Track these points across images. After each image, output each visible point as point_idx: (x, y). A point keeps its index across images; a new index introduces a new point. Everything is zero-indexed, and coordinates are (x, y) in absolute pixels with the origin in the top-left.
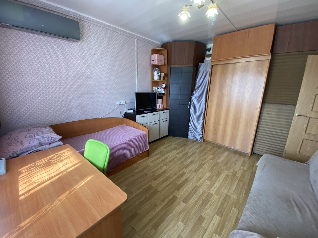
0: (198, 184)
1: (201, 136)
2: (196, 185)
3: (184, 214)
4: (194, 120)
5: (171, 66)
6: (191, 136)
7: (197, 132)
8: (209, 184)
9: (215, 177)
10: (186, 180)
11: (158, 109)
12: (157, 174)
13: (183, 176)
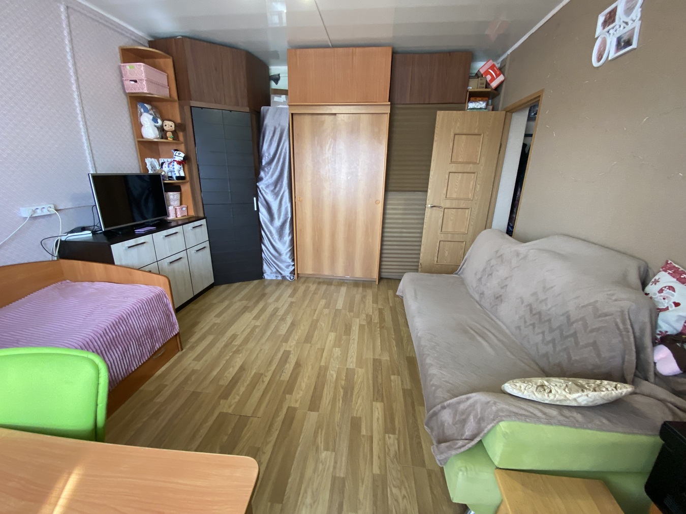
0: (323, 363)
1: (291, 269)
2: (320, 367)
3: (324, 432)
4: (272, 236)
5: (193, 103)
6: (271, 273)
7: (282, 261)
8: (341, 354)
9: (344, 337)
10: (298, 365)
11: (173, 220)
12: (225, 382)
13: (289, 360)
